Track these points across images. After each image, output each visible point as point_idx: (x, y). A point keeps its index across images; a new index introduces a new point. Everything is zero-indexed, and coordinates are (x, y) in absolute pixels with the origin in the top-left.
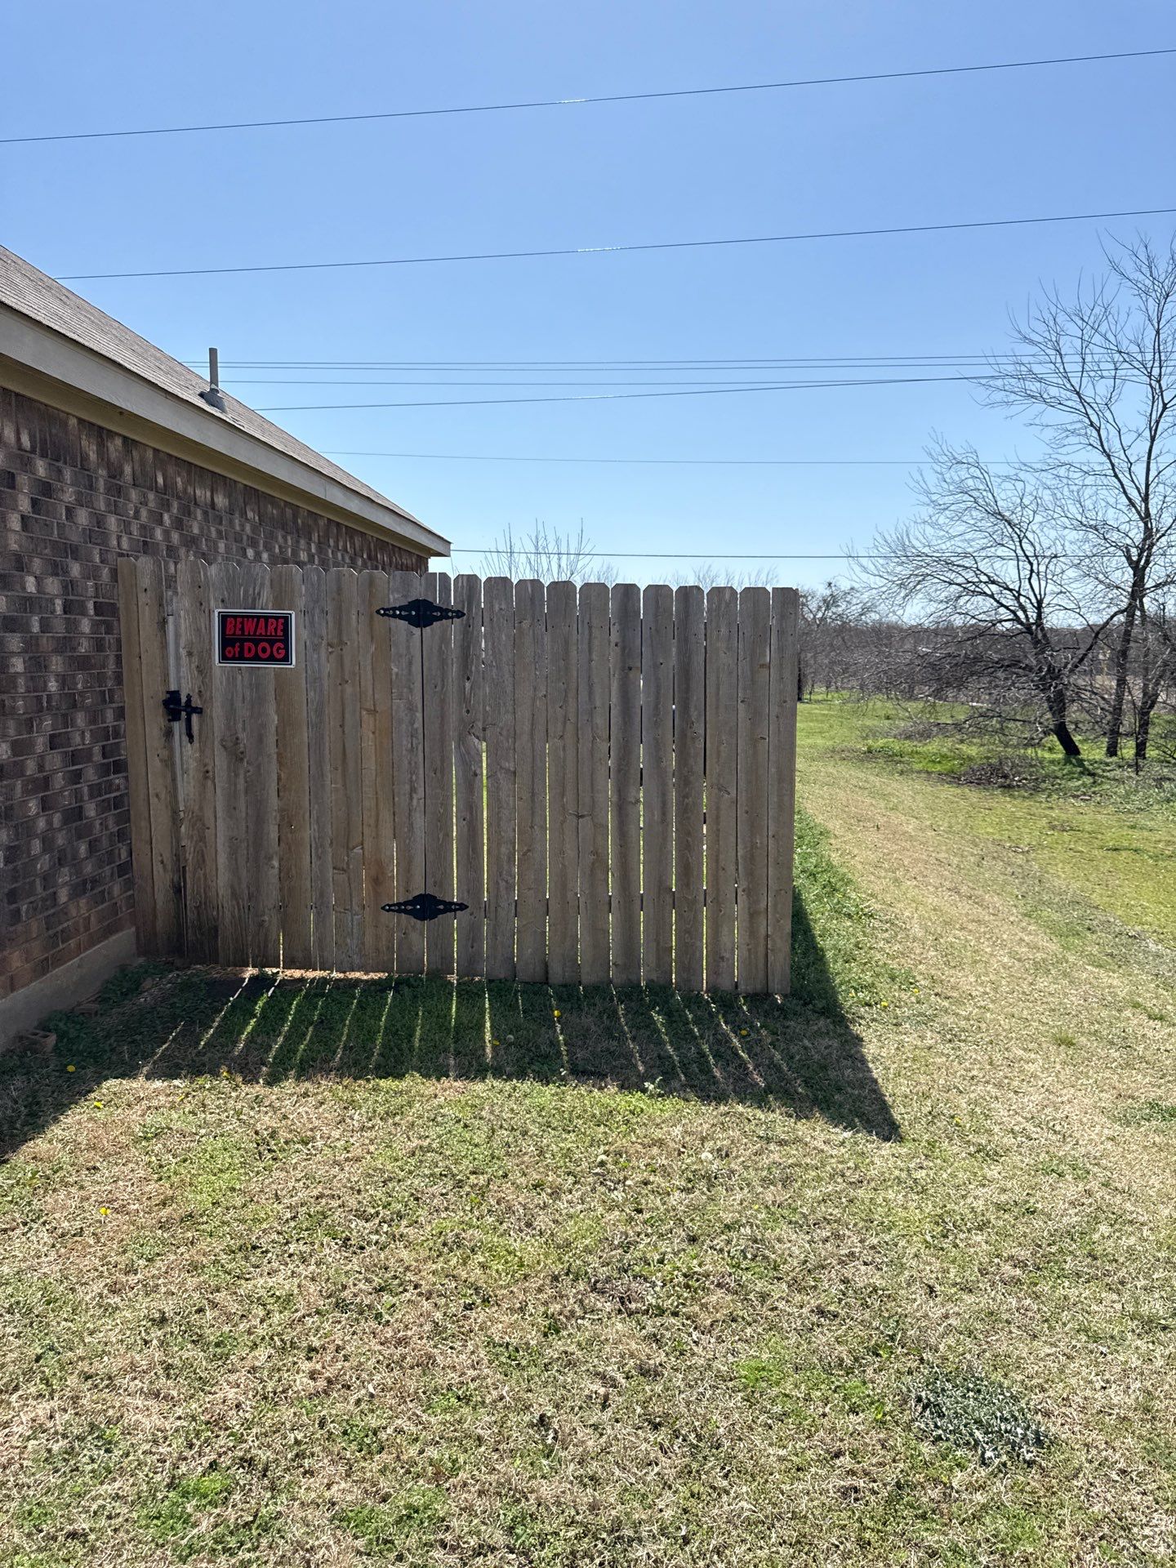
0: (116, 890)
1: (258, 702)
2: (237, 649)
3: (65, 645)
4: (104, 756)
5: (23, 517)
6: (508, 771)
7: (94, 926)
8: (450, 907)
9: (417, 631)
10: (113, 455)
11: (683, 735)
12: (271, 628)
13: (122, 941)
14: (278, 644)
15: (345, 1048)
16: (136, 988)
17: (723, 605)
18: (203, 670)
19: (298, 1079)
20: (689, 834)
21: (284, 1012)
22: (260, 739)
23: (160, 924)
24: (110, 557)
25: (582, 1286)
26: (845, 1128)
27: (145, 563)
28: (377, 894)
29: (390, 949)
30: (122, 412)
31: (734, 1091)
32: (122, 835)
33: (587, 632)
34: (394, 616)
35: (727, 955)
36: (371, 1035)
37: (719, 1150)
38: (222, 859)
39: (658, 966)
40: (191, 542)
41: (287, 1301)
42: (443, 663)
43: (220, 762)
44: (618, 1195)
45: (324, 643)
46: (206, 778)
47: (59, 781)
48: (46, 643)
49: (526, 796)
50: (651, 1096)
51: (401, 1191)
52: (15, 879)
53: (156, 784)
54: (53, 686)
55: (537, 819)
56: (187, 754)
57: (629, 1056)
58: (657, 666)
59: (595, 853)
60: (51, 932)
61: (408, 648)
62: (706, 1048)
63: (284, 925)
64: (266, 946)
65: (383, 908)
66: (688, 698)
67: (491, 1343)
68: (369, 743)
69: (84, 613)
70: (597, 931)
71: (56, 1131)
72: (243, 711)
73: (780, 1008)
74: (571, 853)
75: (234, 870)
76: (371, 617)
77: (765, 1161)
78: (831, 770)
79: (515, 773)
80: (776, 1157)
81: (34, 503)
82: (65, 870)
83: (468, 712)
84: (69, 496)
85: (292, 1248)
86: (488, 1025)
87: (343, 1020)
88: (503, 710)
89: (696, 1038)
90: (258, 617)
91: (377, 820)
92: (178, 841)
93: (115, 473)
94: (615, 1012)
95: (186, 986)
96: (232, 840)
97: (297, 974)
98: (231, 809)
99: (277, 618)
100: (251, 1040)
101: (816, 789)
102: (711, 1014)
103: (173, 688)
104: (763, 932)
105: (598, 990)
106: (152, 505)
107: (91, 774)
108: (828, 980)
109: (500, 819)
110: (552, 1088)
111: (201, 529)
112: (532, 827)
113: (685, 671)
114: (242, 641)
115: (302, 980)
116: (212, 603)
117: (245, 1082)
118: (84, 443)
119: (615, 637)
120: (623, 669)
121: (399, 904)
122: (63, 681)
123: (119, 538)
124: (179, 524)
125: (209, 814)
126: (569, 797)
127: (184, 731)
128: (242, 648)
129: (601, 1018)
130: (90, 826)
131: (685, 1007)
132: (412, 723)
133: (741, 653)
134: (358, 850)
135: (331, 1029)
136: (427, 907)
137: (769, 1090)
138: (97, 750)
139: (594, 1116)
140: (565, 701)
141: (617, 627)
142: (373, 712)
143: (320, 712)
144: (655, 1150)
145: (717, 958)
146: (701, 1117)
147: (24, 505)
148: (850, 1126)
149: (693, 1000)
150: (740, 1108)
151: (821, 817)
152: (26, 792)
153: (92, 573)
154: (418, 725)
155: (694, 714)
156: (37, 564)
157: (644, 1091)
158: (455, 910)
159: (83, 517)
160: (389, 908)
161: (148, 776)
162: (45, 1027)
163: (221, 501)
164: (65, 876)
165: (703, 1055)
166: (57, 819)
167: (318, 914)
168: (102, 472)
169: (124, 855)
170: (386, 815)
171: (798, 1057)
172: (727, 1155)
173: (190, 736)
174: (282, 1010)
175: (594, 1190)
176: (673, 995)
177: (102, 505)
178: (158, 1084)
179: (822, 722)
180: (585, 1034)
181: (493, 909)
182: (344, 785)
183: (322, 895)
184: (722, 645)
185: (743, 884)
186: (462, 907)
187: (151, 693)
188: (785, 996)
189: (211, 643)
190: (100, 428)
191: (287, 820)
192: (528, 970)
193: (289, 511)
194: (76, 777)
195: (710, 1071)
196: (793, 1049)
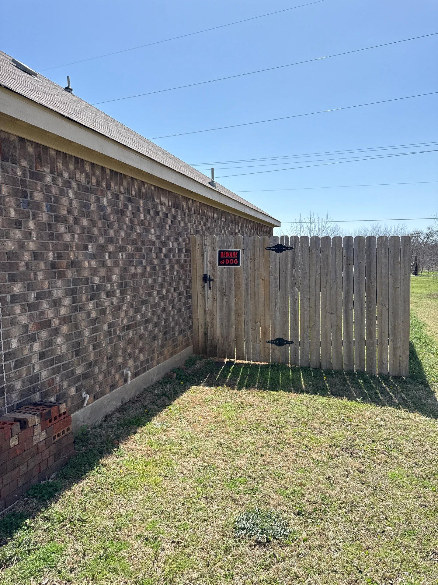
0: (189, 334)
1: (229, 277)
2: (224, 261)
3: (178, 261)
4: (187, 294)
5: (169, 226)
6: (307, 298)
7: (184, 344)
8: (288, 342)
9: (278, 254)
10: (190, 205)
11: (369, 287)
12: (234, 255)
13: (190, 349)
14: (236, 260)
15: (259, 383)
16: (194, 363)
17: (383, 242)
18: (214, 268)
19: (246, 389)
20: (371, 320)
21: (239, 372)
22: (230, 288)
23: (200, 344)
24: (189, 235)
25: (338, 449)
26: (427, 417)
27: (198, 237)
28: (265, 337)
29: (269, 355)
30: (192, 192)
31: (388, 403)
32: (190, 317)
33: (334, 253)
34: (271, 250)
35: (385, 362)
36: (266, 380)
37: (382, 419)
38: (218, 325)
39: (360, 365)
40: (208, 229)
41: (253, 444)
42: (286, 264)
43: (218, 295)
44: (349, 428)
45: (249, 259)
46: (214, 300)
47: (176, 301)
48: (174, 261)
49: (313, 307)
50: (359, 403)
51: (282, 420)
52: (166, 328)
53: (200, 302)
54: (175, 273)
55: (317, 314)
56: (209, 293)
57: (351, 392)
58: (359, 263)
59: (337, 326)
60: (174, 344)
61: (275, 259)
62: (378, 391)
63: (237, 345)
64: (231, 352)
65: (267, 342)
66: (370, 274)
67: (313, 459)
68: (262, 290)
69: (182, 252)
70: (339, 353)
71: (182, 397)
72: (225, 280)
73: (405, 381)
74: (329, 326)
75: (222, 329)
76: (264, 251)
77: (398, 423)
78: (428, 302)
79: (309, 299)
80: (402, 422)
81: (172, 221)
82: (177, 327)
83: (294, 279)
84: (179, 219)
85: (252, 431)
86: (302, 379)
87: (257, 375)
88: (305, 279)
89: (374, 388)
90: (230, 252)
91: (265, 314)
92: (206, 319)
93: (190, 211)
94: (345, 378)
95: (208, 363)
96: (222, 320)
97: (240, 361)
98: (221, 310)
99: (235, 252)
100: (230, 378)
101: (422, 309)
102: (379, 381)
103: (205, 273)
104: (398, 355)
105: (339, 372)
106: (198, 219)
107: (183, 299)
108: (423, 373)
109: (304, 314)
110: (326, 398)
111: (210, 225)
112: (315, 317)
113: (369, 264)
114: (225, 259)
115: (242, 363)
116: (217, 248)
117: (232, 389)
118: (183, 202)
119: (344, 254)
120: (347, 264)
121: (271, 341)
122: (178, 272)
123: (191, 229)
124: (205, 224)
125: (215, 311)
126: (328, 307)
127: (208, 286)
128: (225, 261)
129: (340, 380)
130: (183, 314)
131: (370, 379)
132: (276, 283)
133: (390, 259)
134: (259, 323)
135: (253, 377)
136: (280, 342)
137: (400, 404)
138: (185, 292)
139: (340, 407)
140: (327, 275)
141: (345, 250)
142: (264, 280)
143: (247, 280)
144: (361, 417)
145: (381, 363)
146: (376, 410)
147: (170, 222)
148: (429, 416)
149: (373, 377)
150: (390, 408)
151: (423, 319)
152: (169, 304)
153: (184, 241)
154: (278, 284)
155: (373, 279)
156: (172, 239)
157: (357, 401)
158: (290, 343)
159: (182, 224)
160: (269, 342)
161: (198, 299)
162: (173, 371)
163: (216, 216)
164: (177, 329)
165: (377, 393)
166: (176, 311)
167: (247, 343)
168: (187, 211)
169: (191, 323)
170: (267, 312)
171: (410, 396)
172: (385, 421)
173: (210, 288)
174: (238, 371)
175: (341, 426)
176: (366, 375)
177: (187, 220)
178: (207, 388)
179: (426, 283)
180: (335, 384)
181: (302, 343)
182: (255, 303)
183: (248, 337)
184: (383, 256)
185: (391, 338)
186: (292, 342)
187: (199, 275)
188: (407, 377)
189: (216, 260)
190: (187, 198)
191: (237, 313)
192: (314, 364)
193: (233, 217)
194: (180, 300)
195: (379, 397)
196: (409, 393)
